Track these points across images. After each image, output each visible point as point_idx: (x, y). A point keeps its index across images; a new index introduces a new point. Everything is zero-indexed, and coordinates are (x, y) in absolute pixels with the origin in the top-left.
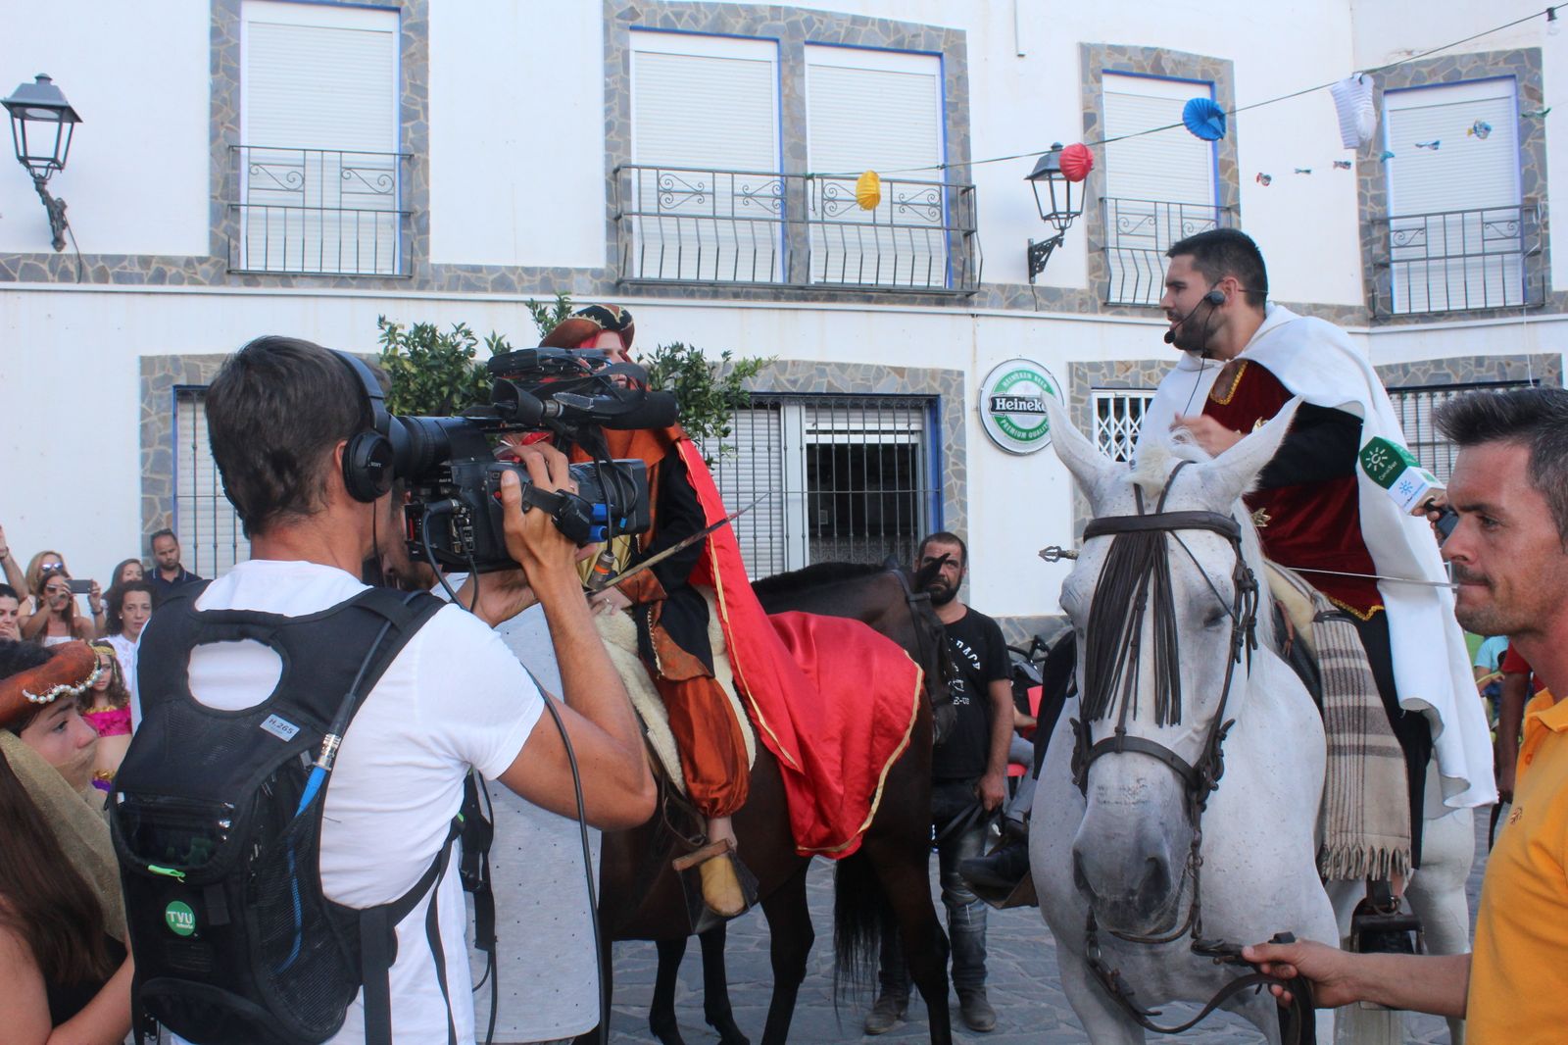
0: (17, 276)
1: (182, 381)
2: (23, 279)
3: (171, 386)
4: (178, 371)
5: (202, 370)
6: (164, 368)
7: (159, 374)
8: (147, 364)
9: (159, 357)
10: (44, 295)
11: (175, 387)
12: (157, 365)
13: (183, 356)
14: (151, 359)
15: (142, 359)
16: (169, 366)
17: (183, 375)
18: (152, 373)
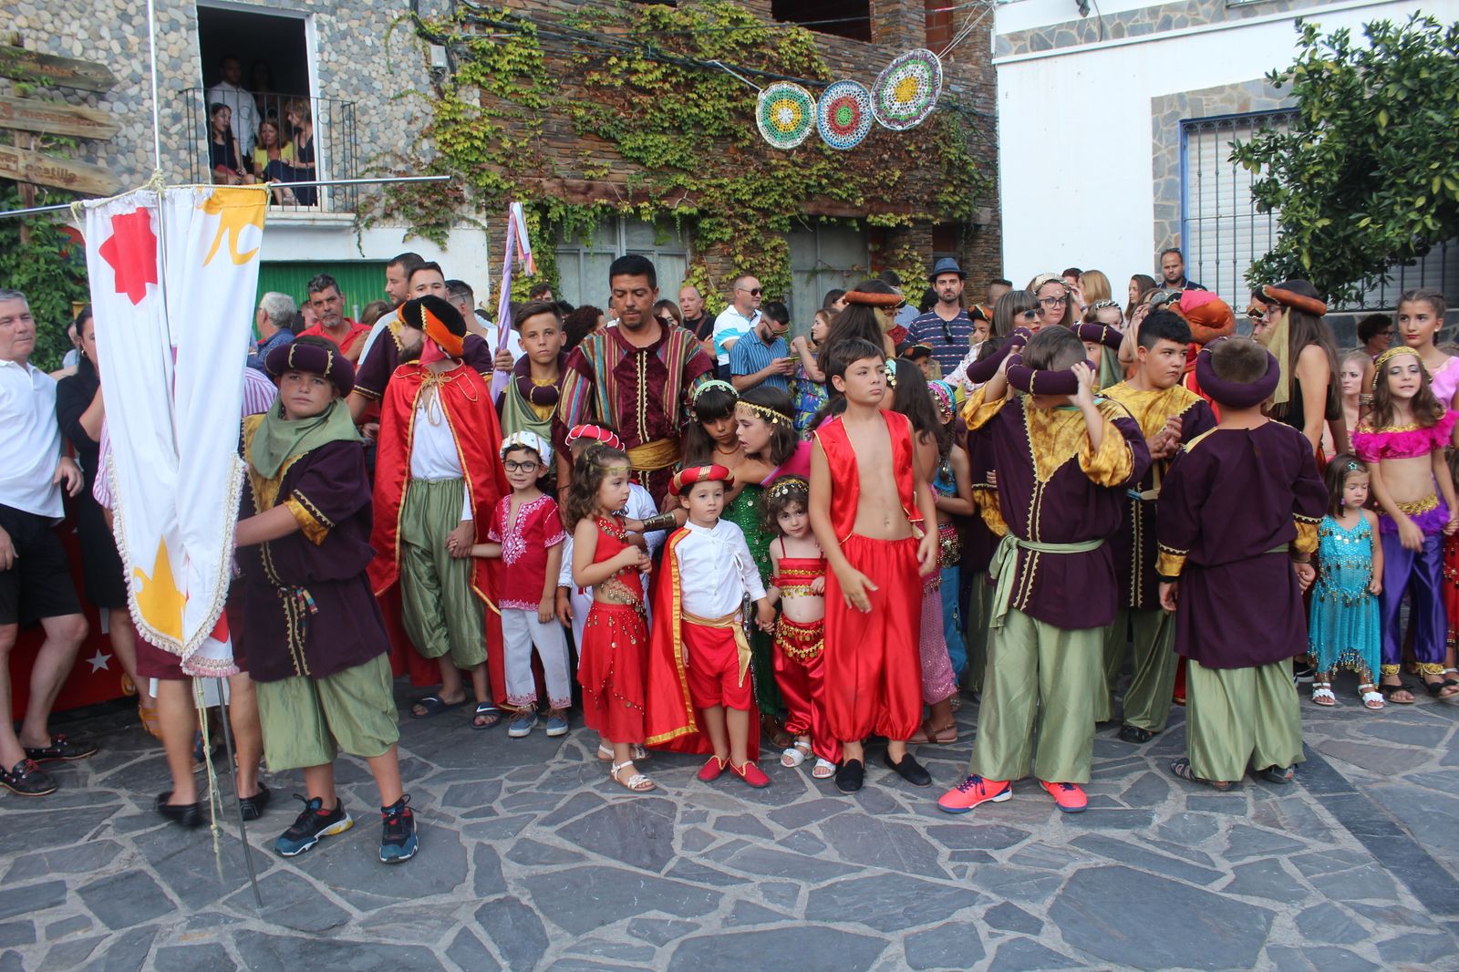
0: (1053, 44)
1: (1187, 116)
2: (1058, 46)
3: (1178, 122)
4: (1183, 107)
5: (1204, 102)
6: (1171, 105)
7: (1167, 112)
8: (1157, 103)
9: (1167, 96)
10: (1074, 57)
11: (1182, 122)
12: (1166, 104)
13: (1188, 92)
14: (1161, 98)
15: (1153, 99)
16: (1176, 103)
17: (1188, 109)
18: (1161, 111)
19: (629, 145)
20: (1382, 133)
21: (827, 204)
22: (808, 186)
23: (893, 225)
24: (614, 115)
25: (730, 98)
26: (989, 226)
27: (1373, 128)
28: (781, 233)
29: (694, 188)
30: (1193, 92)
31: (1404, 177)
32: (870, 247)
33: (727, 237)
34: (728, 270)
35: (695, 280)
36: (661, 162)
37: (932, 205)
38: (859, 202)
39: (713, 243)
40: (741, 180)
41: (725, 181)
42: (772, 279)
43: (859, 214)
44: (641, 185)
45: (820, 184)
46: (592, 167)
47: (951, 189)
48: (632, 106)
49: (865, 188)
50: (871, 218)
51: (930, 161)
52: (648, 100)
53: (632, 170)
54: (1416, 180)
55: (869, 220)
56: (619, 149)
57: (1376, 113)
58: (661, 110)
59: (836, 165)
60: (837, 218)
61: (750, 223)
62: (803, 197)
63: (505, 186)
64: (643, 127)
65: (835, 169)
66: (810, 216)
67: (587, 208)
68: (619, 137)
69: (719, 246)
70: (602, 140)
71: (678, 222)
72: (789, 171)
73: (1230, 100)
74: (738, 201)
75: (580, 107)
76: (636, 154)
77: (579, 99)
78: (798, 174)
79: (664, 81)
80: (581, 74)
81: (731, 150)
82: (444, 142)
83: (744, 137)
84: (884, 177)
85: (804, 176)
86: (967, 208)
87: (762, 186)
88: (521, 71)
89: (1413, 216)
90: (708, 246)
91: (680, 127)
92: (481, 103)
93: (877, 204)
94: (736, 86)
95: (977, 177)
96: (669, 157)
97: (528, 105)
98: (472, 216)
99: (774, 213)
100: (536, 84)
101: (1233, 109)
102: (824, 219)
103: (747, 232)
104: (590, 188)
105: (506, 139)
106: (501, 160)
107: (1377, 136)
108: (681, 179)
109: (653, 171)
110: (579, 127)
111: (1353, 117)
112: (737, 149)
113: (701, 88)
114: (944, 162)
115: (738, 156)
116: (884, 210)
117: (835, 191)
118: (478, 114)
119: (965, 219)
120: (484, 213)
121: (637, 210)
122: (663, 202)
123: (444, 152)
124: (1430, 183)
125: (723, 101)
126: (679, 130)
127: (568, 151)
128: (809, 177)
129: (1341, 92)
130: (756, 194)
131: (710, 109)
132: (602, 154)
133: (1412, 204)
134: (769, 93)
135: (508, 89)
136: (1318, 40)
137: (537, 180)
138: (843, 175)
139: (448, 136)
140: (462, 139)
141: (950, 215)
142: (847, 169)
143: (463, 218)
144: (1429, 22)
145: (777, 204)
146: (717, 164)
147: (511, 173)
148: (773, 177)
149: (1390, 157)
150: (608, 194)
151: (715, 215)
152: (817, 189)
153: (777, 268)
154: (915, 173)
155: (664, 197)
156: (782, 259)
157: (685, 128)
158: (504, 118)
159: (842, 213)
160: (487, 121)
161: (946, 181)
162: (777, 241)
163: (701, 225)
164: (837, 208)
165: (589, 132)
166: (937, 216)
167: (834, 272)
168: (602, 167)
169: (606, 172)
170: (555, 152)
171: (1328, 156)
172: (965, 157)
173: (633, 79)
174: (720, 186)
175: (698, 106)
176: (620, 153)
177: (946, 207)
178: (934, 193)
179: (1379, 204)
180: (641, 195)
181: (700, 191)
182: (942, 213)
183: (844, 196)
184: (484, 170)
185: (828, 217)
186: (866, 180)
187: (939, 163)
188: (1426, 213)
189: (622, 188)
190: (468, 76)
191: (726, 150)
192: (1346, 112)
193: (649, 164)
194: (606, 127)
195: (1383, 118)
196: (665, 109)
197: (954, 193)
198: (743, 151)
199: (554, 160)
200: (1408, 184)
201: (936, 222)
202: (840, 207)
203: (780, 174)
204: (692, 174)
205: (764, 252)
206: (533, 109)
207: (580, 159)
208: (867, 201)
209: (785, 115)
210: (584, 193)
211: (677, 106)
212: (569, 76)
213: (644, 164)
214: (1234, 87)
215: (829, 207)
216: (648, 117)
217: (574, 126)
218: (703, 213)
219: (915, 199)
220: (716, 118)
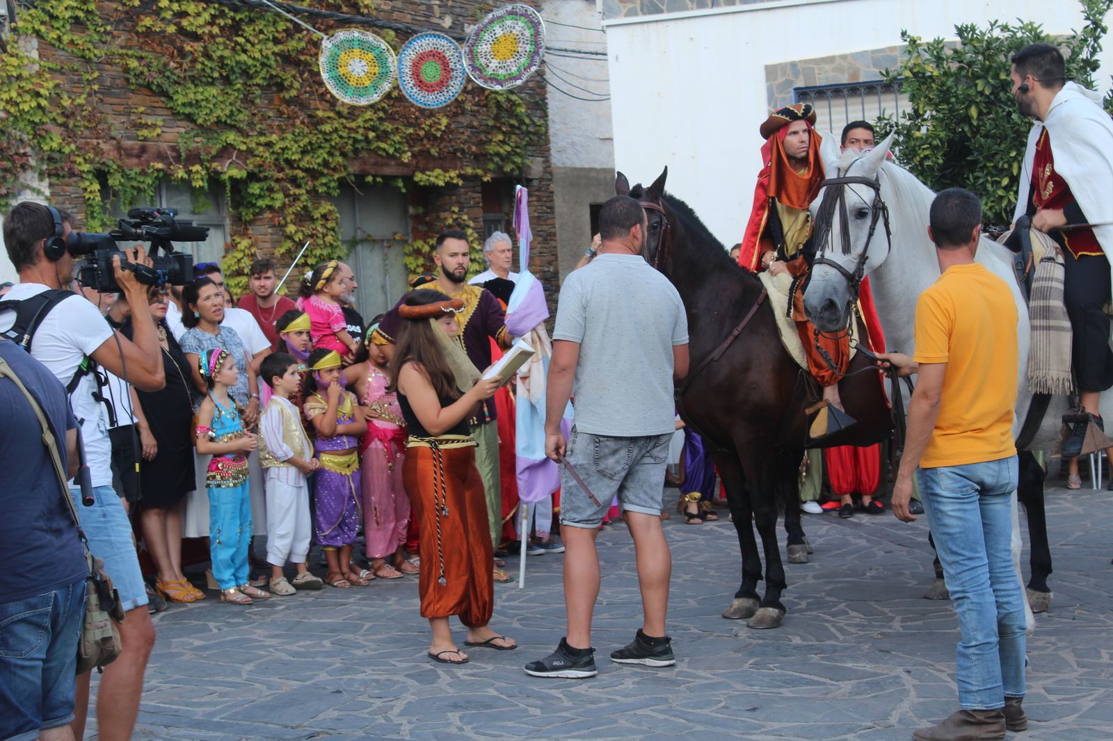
0: (664, 8)
1: (801, 84)
2: (669, 11)
3: (792, 90)
4: (796, 74)
5: (816, 71)
6: (784, 74)
7: (781, 80)
8: (771, 71)
9: (780, 64)
10: (686, 21)
11: (795, 89)
12: (779, 72)
13: (800, 61)
14: (774, 67)
15: (767, 67)
16: (789, 71)
17: (801, 78)
18: (776, 79)
19: (180, 99)
20: (975, 123)
21: (372, 161)
22: (356, 141)
23: (441, 183)
24: (166, 65)
25: (276, 41)
26: (541, 179)
27: (967, 119)
28: (328, 196)
29: (243, 147)
30: (806, 62)
31: (991, 161)
32: (411, 210)
33: (278, 204)
34: (276, 243)
35: (240, 255)
36: (213, 119)
37: (480, 158)
38: (406, 158)
39: (262, 211)
40: (290, 136)
41: (274, 138)
42: (325, 252)
43: (405, 171)
44: (192, 146)
45: (367, 137)
46: (146, 126)
47: (500, 137)
48: (182, 53)
49: (411, 140)
50: (418, 177)
51: (477, 104)
52: (198, 46)
53: (182, 128)
54: (1000, 165)
55: (416, 179)
56: (170, 104)
57: (968, 108)
58: (209, 58)
59: (381, 114)
60: (383, 177)
61: (299, 186)
62: (351, 154)
63: (67, 150)
64: (193, 79)
65: (380, 119)
66: (355, 176)
67: (143, 173)
68: (171, 91)
69: (268, 215)
70: (154, 93)
71: (228, 188)
72: (336, 125)
73: (840, 70)
74: (288, 161)
75: (131, 57)
76: (188, 110)
77: (130, 48)
78: (345, 127)
79: (212, 24)
80: (131, 19)
81: (276, 102)
82: (8, 102)
83: (291, 87)
84: (431, 126)
85: (350, 129)
86: (518, 160)
87: (310, 143)
88: (77, 18)
89: (1000, 192)
90: (255, 214)
91: (227, 77)
92: (40, 56)
93: (424, 160)
94: (282, 26)
95: (527, 121)
96: (219, 112)
97: (83, 57)
98: (35, 184)
99: (322, 174)
100: (91, 31)
101: (844, 79)
102: (370, 179)
103: (296, 198)
104: (143, 150)
105: (65, 96)
106: (61, 120)
107: (971, 125)
108: (231, 137)
109: (204, 129)
110: (133, 80)
111: (951, 110)
112: (285, 101)
113: (248, 30)
114: (492, 104)
115: (283, 108)
116: (431, 166)
117: (383, 145)
118: (37, 67)
119: (516, 173)
120: (47, 181)
121: (189, 172)
122: (214, 165)
123: (8, 112)
124: (1011, 166)
125: (270, 45)
126: (227, 81)
127: (121, 108)
128: (355, 130)
129: (941, 91)
130: (304, 152)
131: (257, 55)
132: (152, 110)
133: (999, 183)
134: (336, 40)
135: (66, 38)
136: (920, 48)
137: (95, 142)
138: (388, 126)
139: (14, 94)
140: (27, 97)
141: (500, 168)
142: (391, 118)
143: (28, 187)
144: (1005, 28)
145: (326, 164)
146: (264, 118)
147: (70, 134)
148: (321, 132)
149: (981, 146)
150: (161, 157)
151: (266, 178)
152: (364, 144)
153: (329, 239)
154: (460, 119)
155: (214, 159)
156: (333, 229)
157: (233, 77)
158: (61, 72)
159: (388, 171)
160: (47, 76)
161: (494, 127)
162: (326, 207)
163: (250, 191)
164: (382, 165)
165: (141, 86)
166: (486, 171)
167: (374, 241)
168: (154, 126)
169: (159, 131)
170: (108, 109)
171: (935, 143)
172: (514, 98)
173: (185, 23)
174: (269, 145)
175: (245, 51)
176: (171, 108)
177: (496, 159)
178: (481, 143)
179: (975, 183)
180: (193, 157)
181: (250, 152)
182: (491, 166)
183: (391, 151)
184: (47, 131)
185: (374, 176)
186: (411, 130)
187: (485, 106)
188: (1011, 190)
189: (174, 149)
190: (30, 26)
191: (271, 101)
192: (946, 107)
193: (200, 121)
194: (159, 80)
195: (973, 112)
196: (215, 56)
197: (503, 142)
198: (288, 102)
199: (110, 119)
200: (995, 167)
201: (485, 179)
202: (387, 165)
203: (327, 128)
204: (240, 131)
205: (313, 220)
206: (88, 61)
207: (133, 117)
208: (414, 156)
209: (358, 67)
210: (138, 156)
211: (227, 53)
212: (120, 21)
213: (194, 121)
214: (844, 57)
215: (376, 164)
216: (199, 66)
217: (127, 80)
218: (252, 177)
219: (463, 151)
220: (263, 65)
